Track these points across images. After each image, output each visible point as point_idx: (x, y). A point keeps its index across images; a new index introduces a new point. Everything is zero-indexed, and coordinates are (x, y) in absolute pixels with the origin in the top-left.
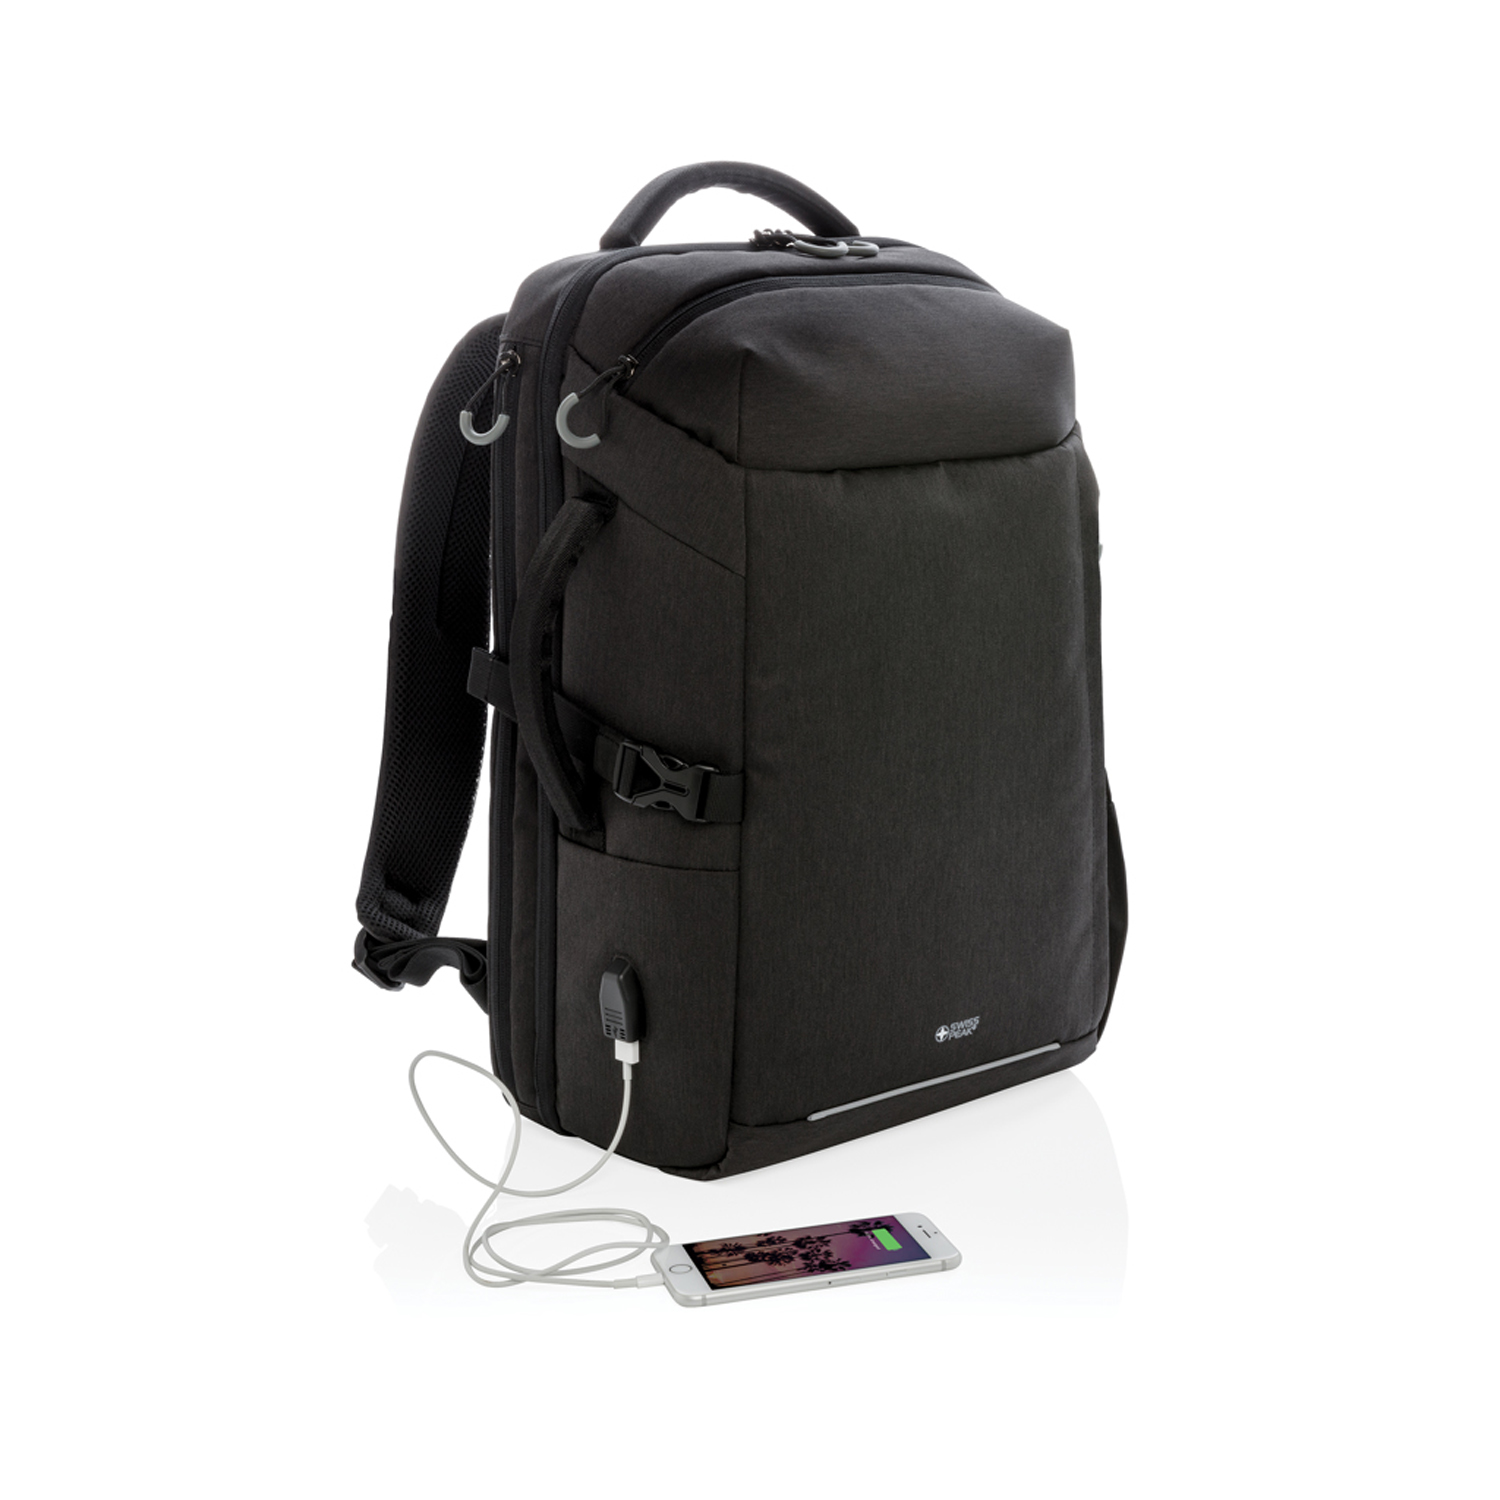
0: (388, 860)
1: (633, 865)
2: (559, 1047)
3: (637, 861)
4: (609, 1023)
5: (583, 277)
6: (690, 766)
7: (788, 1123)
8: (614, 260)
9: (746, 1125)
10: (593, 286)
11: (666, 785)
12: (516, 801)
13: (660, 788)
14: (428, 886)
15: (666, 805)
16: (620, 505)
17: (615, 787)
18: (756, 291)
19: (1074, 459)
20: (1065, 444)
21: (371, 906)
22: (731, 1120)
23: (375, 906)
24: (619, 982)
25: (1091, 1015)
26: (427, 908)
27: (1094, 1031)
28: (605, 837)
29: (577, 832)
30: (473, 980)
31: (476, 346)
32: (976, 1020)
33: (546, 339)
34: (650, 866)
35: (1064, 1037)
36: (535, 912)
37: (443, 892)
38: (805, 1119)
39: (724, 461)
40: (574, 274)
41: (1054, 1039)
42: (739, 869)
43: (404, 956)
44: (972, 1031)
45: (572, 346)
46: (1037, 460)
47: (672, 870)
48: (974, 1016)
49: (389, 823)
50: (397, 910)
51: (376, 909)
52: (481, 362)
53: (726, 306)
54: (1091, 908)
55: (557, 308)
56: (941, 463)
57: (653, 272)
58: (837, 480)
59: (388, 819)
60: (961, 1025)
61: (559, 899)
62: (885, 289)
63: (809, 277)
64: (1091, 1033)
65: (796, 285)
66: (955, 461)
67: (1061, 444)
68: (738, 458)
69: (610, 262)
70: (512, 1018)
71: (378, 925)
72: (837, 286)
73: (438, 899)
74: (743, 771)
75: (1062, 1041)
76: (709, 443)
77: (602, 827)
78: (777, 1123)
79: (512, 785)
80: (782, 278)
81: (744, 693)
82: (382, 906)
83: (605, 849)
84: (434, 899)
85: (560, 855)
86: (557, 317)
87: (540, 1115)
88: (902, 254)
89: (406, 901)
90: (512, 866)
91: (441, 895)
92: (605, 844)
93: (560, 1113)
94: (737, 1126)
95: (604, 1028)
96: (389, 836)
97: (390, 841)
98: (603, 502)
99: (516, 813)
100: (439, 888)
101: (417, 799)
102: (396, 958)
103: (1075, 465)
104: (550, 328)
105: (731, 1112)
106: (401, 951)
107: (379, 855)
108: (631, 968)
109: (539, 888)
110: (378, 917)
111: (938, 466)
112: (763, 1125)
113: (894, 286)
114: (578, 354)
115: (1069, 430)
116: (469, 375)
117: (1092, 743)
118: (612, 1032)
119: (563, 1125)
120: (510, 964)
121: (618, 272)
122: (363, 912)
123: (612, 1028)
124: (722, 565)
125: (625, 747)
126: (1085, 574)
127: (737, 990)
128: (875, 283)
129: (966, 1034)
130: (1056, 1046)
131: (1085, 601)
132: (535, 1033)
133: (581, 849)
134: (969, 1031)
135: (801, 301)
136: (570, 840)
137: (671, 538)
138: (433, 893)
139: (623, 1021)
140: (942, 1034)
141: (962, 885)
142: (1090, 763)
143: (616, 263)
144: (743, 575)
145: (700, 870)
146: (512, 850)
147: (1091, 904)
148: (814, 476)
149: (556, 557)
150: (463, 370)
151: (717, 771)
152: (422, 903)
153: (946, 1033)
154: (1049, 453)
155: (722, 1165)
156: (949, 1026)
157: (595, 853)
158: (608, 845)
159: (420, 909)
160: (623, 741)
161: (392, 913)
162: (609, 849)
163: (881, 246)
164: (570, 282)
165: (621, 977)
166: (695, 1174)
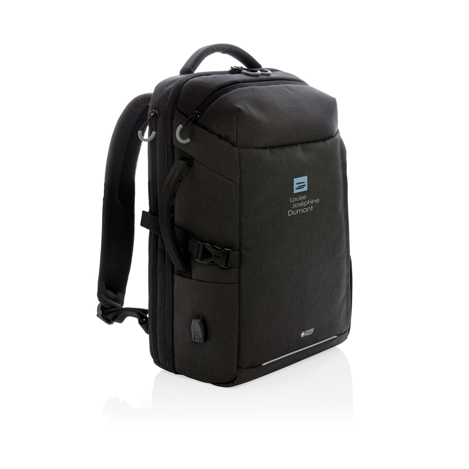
0: (106, 280)
1: (202, 283)
2: (175, 344)
3: (203, 281)
4: (194, 336)
5: (179, 84)
6: (222, 249)
7: (256, 367)
8: (188, 78)
9: (243, 368)
10: (182, 87)
11: (214, 256)
12: (158, 262)
13: (212, 257)
14: (119, 288)
15: (214, 262)
16: (195, 161)
17: (195, 257)
18: (238, 88)
19: (339, 141)
20: (336, 136)
21: (103, 295)
22: (238, 367)
23: (104, 296)
24: (199, 322)
25: (346, 326)
26: (119, 295)
27: (347, 331)
28: (191, 273)
29: (181, 272)
30: (143, 323)
31: (136, 105)
32: (313, 329)
33: (167, 105)
34: (208, 283)
35: (338, 333)
36: (165, 299)
37: (124, 290)
38: (261, 365)
39: (232, 146)
40: (175, 83)
41: (335, 334)
42: (239, 282)
43: (117, 314)
44: (312, 333)
45: (176, 108)
46: (328, 142)
47: (216, 284)
48: (312, 328)
49: (106, 267)
50: (110, 297)
51: (104, 297)
52: (137, 110)
53: (229, 93)
54: (346, 290)
55: (170, 95)
56: (299, 144)
57: (202, 82)
58: (268, 151)
59: (105, 266)
60: (309, 331)
61: (174, 294)
62: (278, 86)
63: (253, 83)
64: (346, 332)
65: (250, 85)
66: (303, 143)
67: (334, 136)
68: (236, 145)
69: (187, 79)
70: (158, 335)
71: (106, 302)
72: (262, 86)
73: (123, 292)
74: (240, 250)
75: (337, 335)
76: (226, 139)
77: (190, 270)
78: (252, 367)
79: (157, 257)
80: (245, 83)
81: (240, 223)
82: (106, 296)
83: (192, 277)
84: (121, 292)
85: (175, 280)
86: (170, 98)
87: (168, 368)
88: (279, 74)
89: (113, 293)
90: (157, 284)
91: (123, 291)
92: (192, 276)
93: (176, 367)
94: (240, 369)
95: (193, 338)
96: (106, 272)
97: (107, 273)
98: (189, 160)
99: (158, 266)
100: (123, 288)
101: (114, 259)
102: (113, 315)
103: (339, 143)
104: (168, 102)
105: (237, 364)
106: (115, 312)
107: (103, 278)
108: (202, 317)
109: (167, 291)
110: (105, 300)
111: (298, 145)
112: (248, 368)
113: (280, 85)
114: (179, 110)
115: (336, 132)
116: (132, 114)
117: (346, 236)
118: (196, 339)
119: (177, 370)
120: (157, 317)
121: (191, 82)
122: (100, 298)
123: (196, 338)
124: (232, 181)
125: (199, 244)
126: (343, 179)
127: (239, 323)
128: (274, 84)
129: (310, 334)
130: (336, 336)
131: (343, 188)
132: (166, 340)
133: (183, 278)
134: (311, 333)
135: (253, 91)
136: (179, 275)
137: (213, 172)
138: (121, 290)
139: (200, 335)
140: (303, 334)
141: (309, 285)
142: (345, 242)
143: (189, 79)
144: (239, 184)
145: (226, 283)
146: (157, 279)
147: (345, 289)
148: (261, 150)
149: (174, 180)
150: (130, 112)
151: (232, 250)
152: (117, 294)
153: (304, 334)
154: (331, 139)
155: (235, 382)
156: (305, 332)
157: (188, 279)
158: (193, 276)
159: (117, 296)
160: (198, 241)
161: (109, 298)
162: (193, 277)
163: (272, 71)
164: (174, 86)
165: (199, 320)
166: (225, 385)
